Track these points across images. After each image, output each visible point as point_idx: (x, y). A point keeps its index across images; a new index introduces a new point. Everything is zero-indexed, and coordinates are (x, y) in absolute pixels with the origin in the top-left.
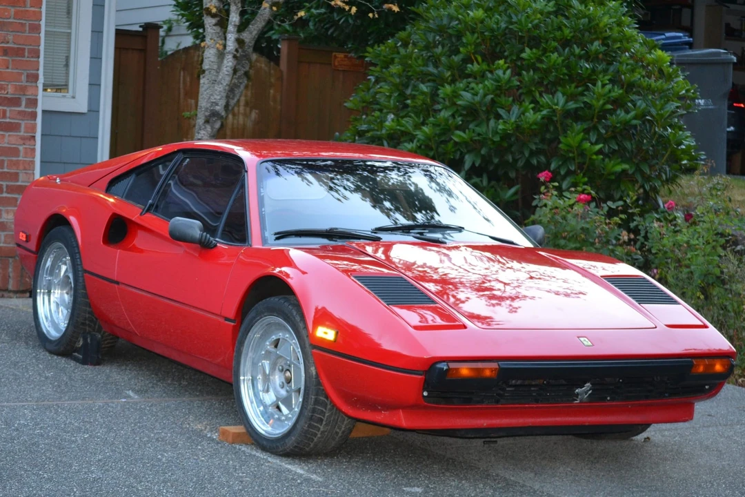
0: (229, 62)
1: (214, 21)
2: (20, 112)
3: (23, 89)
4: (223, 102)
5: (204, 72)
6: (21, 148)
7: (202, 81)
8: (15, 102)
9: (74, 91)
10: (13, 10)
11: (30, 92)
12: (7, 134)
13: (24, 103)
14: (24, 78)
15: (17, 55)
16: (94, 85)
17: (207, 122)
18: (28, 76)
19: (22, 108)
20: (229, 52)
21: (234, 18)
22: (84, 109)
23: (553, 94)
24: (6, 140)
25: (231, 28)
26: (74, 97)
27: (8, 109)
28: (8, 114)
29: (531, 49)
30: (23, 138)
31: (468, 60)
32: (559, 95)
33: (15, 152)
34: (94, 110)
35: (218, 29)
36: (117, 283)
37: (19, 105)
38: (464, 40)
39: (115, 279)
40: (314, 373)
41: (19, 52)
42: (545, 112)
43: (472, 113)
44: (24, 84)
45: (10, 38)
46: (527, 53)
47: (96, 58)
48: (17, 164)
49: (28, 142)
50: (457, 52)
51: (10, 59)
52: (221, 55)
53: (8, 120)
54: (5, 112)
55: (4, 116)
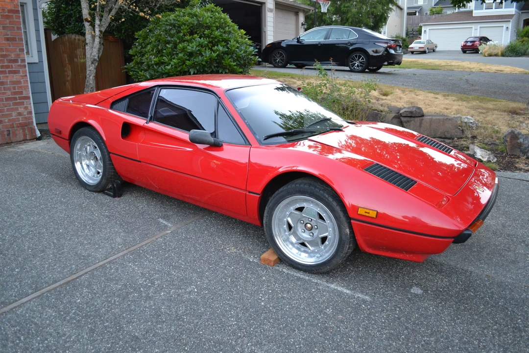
0: (97, 40)
1: (89, 24)
2: (19, 65)
3: (18, 55)
4: (97, 55)
5: (87, 44)
6: (22, 80)
7: (86, 48)
8: (16, 61)
9: (32, 54)
10: (8, 21)
11: (21, 56)
12: (15, 75)
13: (20, 61)
14: (18, 50)
15: (13, 41)
16: (40, 51)
17: (92, 63)
18: (19, 49)
19: (19, 63)
20: (97, 36)
21: (97, 22)
22: (37, 61)
23: (218, 46)
24: (15, 78)
25: (96, 26)
26: (32, 57)
27: (13, 64)
28: (14, 67)
29: (207, 30)
30: (22, 76)
31: (184, 35)
32: (219, 46)
33: (19, 82)
34: (41, 61)
35: (91, 27)
36: (140, 162)
38: (182, 27)
39: (138, 160)
40: (349, 233)
41: (14, 39)
42: (217, 53)
43: (191, 54)
44: (18, 53)
45: (9, 33)
46: (206, 32)
47: (38, 41)
48: (21, 87)
49: (24, 78)
50: (180, 32)
51: (11, 43)
52: (93, 37)
53: (14, 69)
54: (12, 66)
55: (12, 68)
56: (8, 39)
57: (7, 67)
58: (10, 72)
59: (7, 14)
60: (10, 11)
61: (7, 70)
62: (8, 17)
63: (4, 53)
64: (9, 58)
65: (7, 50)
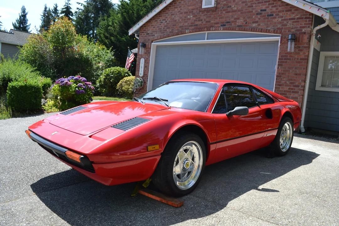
2: (299, 89)
6: (299, 97)
10: (299, 64)
12: (295, 94)
13: (300, 87)
14: (301, 81)
15: (299, 75)
19: (300, 88)
27: (296, 88)
28: (296, 89)
37: (299, 87)
44: (301, 82)
49: (300, 96)
53: (296, 91)
54: (295, 89)
55: (295, 90)
56: (296, 74)
57: (292, 89)
58: (293, 92)
59: (299, 61)
60: (301, 59)
61: (292, 91)
62: (299, 62)
63: (292, 82)
64: (295, 84)
65: (294, 80)
